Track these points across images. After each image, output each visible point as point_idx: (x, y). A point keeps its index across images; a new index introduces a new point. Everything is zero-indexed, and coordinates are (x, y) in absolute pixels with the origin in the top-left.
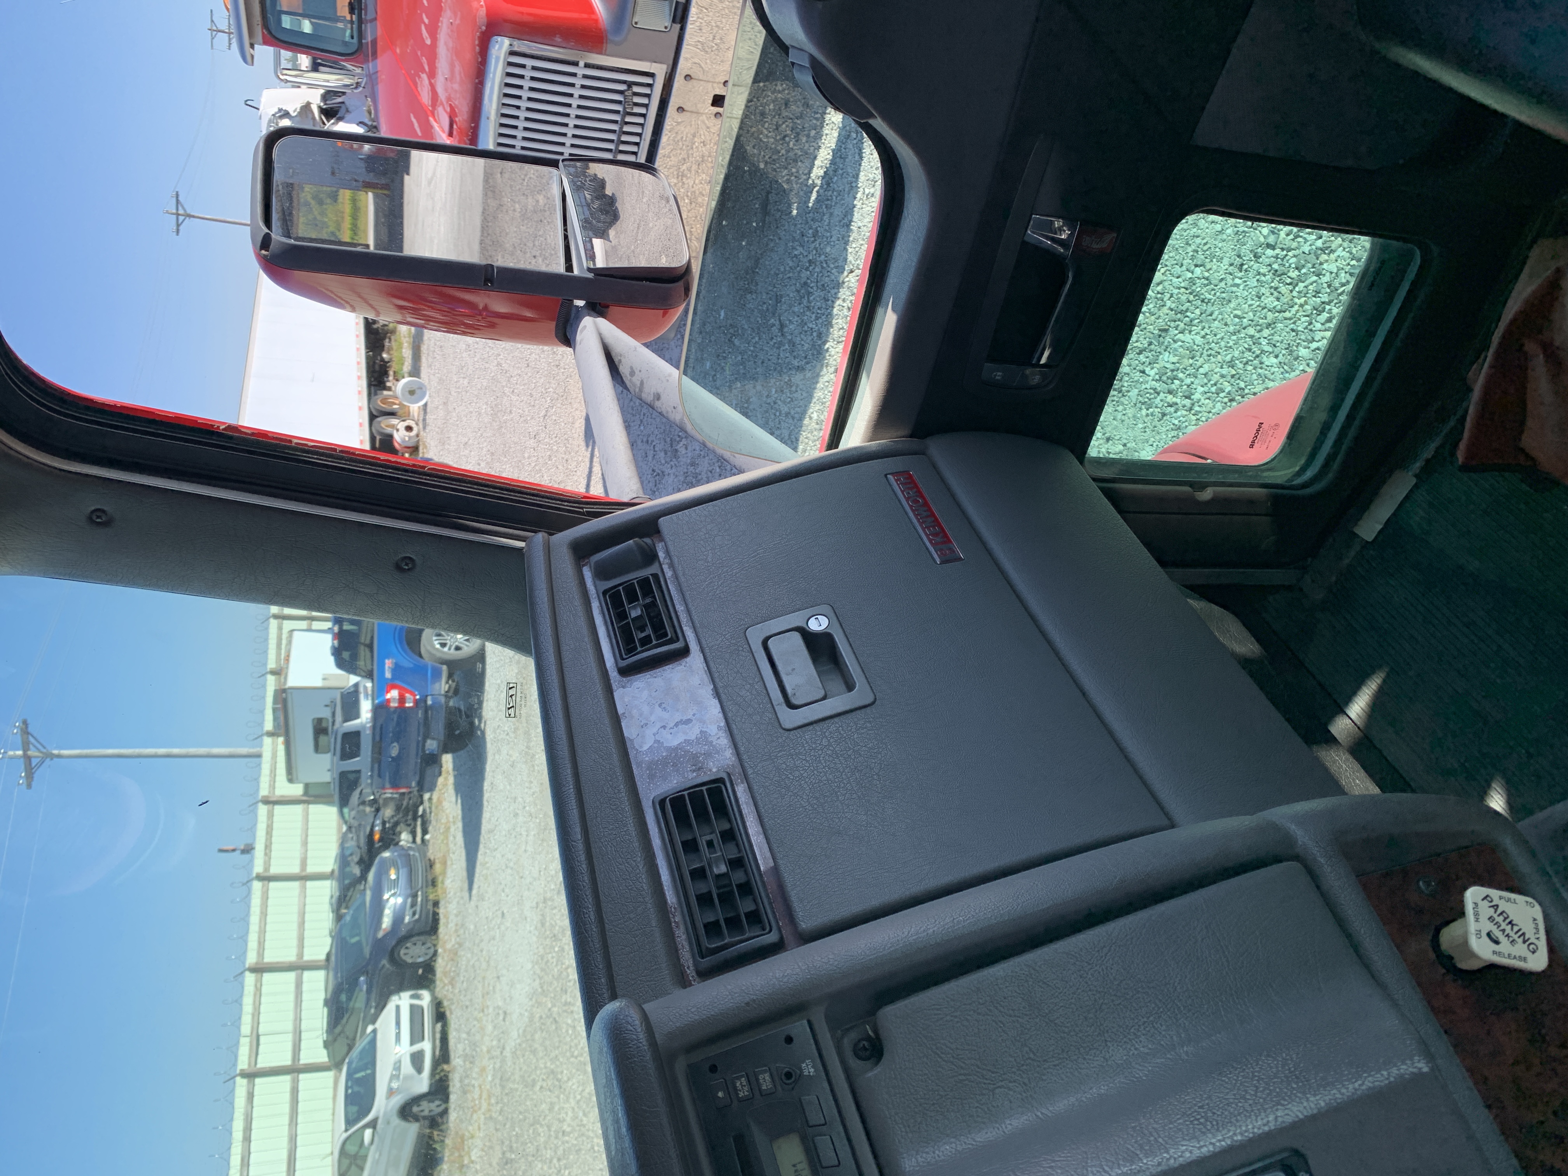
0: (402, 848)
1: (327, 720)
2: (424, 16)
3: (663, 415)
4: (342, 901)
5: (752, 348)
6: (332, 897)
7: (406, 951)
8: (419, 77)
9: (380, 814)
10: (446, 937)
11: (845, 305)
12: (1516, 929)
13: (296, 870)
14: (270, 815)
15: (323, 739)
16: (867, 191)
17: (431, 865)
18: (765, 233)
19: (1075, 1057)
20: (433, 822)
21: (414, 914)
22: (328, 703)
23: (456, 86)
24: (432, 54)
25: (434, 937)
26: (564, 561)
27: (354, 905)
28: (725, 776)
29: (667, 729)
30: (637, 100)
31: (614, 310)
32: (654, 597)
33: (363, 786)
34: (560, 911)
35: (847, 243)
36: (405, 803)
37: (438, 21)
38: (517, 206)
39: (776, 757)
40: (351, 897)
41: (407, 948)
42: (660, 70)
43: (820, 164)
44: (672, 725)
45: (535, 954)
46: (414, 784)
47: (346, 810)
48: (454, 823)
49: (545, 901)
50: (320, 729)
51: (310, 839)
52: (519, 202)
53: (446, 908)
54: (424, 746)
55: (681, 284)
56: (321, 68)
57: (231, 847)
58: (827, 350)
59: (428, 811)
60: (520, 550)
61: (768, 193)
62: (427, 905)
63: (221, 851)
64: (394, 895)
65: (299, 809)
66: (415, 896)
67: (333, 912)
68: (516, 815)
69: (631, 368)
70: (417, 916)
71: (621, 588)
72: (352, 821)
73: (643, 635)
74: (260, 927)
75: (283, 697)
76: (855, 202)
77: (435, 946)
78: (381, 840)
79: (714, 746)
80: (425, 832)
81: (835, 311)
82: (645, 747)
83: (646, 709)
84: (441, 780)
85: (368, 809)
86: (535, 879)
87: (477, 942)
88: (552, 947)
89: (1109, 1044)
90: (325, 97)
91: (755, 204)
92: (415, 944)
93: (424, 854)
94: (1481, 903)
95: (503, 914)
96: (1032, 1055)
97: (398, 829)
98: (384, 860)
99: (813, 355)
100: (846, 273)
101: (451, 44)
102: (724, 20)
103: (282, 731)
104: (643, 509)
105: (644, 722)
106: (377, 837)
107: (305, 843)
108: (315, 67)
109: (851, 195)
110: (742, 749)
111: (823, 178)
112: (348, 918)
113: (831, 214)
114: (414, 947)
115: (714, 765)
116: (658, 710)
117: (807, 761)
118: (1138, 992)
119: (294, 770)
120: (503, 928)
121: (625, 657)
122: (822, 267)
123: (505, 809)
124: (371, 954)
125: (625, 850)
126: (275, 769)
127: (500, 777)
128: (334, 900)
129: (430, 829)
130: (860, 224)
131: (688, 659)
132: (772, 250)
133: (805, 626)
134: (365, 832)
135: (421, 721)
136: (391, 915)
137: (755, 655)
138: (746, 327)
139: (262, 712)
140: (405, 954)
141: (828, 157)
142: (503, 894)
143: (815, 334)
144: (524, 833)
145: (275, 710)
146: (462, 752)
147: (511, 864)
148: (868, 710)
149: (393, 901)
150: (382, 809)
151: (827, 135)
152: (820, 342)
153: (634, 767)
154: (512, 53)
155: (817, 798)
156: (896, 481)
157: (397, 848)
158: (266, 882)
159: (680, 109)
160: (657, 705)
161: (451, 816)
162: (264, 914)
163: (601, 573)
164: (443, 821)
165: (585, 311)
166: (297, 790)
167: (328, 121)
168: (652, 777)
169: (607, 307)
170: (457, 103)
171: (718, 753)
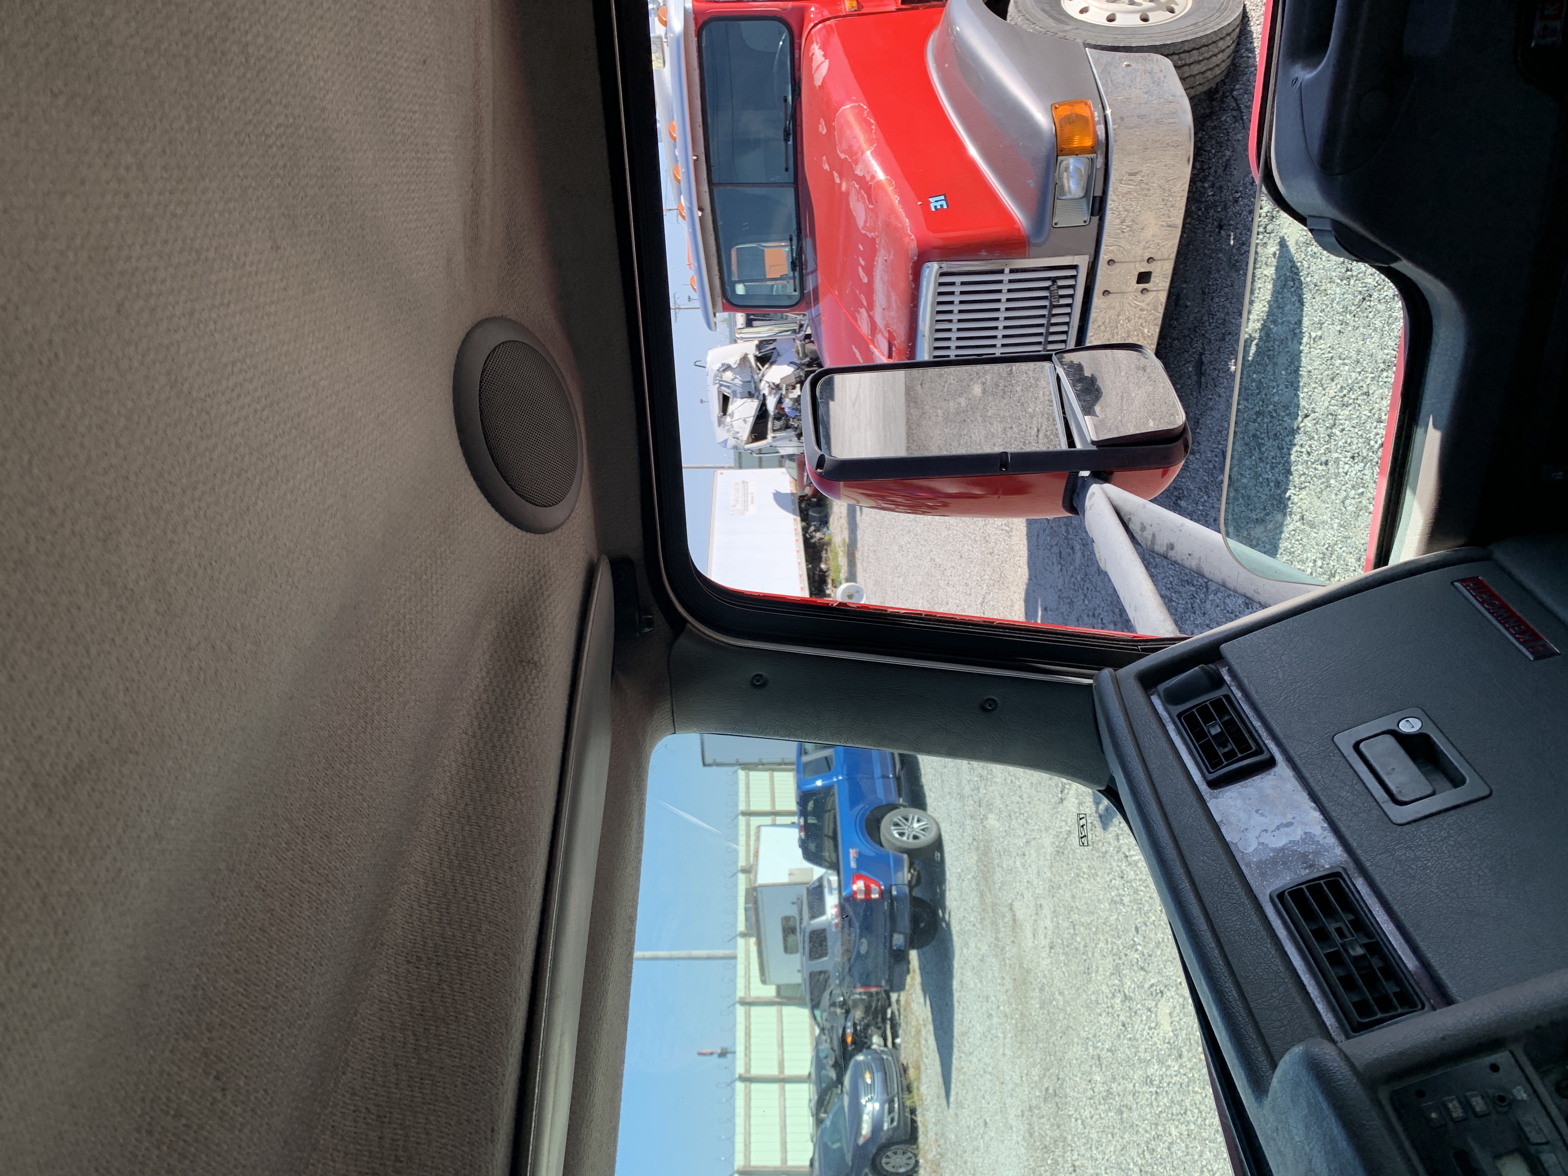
0: (875, 1051)
1: (794, 918)
2: (860, 259)
3: (1178, 564)
4: (821, 1104)
5: (1201, 508)
6: (810, 1100)
7: (888, 1160)
8: (859, 312)
9: (851, 1016)
10: (927, 1147)
11: (1303, 450)
13: (774, 1072)
14: (748, 1016)
15: (791, 938)
16: (1313, 335)
17: (905, 1070)
18: (1203, 394)
20: (903, 1025)
21: (892, 1121)
22: (795, 900)
23: (893, 314)
24: (869, 290)
25: (914, 1147)
26: (1134, 691)
27: (833, 1109)
28: (1341, 870)
29: (1269, 832)
30: (1062, 292)
31: (1117, 475)
32: (1230, 714)
33: (832, 987)
34: (1049, 1120)
35: (1297, 389)
36: (874, 1004)
37: (873, 261)
38: (939, 411)
39: (1394, 849)
40: (829, 1102)
41: (888, 1157)
42: (1083, 262)
43: (1256, 317)
44: (1274, 828)
45: (1025, 1167)
46: (883, 983)
47: (817, 1013)
48: (925, 1025)
49: (1031, 1109)
50: (789, 930)
51: (785, 1041)
52: (941, 408)
53: (923, 1115)
54: (891, 941)
55: (1180, 443)
56: (755, 323)
57: (708, 1050)
58: (1289, 498)
59: (897, 1013)
60: (1090, 685)
61: (1201, 354)
62: (904, 1112)
63: (700, 1054)
64: (870, 1100)
65: (773, 1010)
66: (891, 1102)
67: (813, 1116)
68: (990, 1016)
69: (1142, 524)
70: (895, 1124)
71: (1194, 710)
72: (825, 1023)
73: (1226, 750)
74: (745, 1128)
75: (754, 895)
76: (1301, 348)
77: (916, 1155)
78: (853, 1042)
79: (1322, 845)
80: (895, 1036)
81: (1293, 458)
82: (1251, 849)
83: (1242, 815)
84: (909, 979)
85: (839, 1011)
86: (1017, 1085)
87: (959, 1152)
88: (1044, 1160)
90: (759, 347)
91: (1187, 368)
92: (895, 1153)
93: (897, 1059)
95: (986, 1123)
97: (870, 1032)
98: (858, 1064)
99: (1272, 505)
100: (1300, 419)
101: (886, 278)
102: (1134, 203)
103: (754, 931)
104: (1194, 641)
105: (1243, 827)
106: (849, 1039)
107: (781, 1045)
108: (749, 323)
109: (1295, 341)
110: (1355, 844)
111: (1261, 330)
112: (828, 1123)
113: (1275, 364)
114: (895, 1157)
115: (1326, 861)
116: (1257, 816)
119: (766, 972)
120: (987, 1138)
121: (1211, 770)
122: (1272, 417)
123: (977, 1010)
124: (852, 1160)
125: (1253, 938)
126: (749, 970)
127: (969, 974)
128: (813, 1104)
129: (900, 1032)
130: (1310, 368)
131: (1275, 769)
132: (1212, 409)
133: (1397, 729)
134: (838, 1036)
135: (888, 914)
136: (870, 1121)
137: (1348, 758)
138: (1192, 487)
139: (735, 913)
140: (887, 1163)
141: (1264, 309)
142: (983, 1102)
143: (1272, 484)
144: (1001, 1035)
145: (746, 910)
146: (928, 947)
147: (990, 1069)
148: (1486, 801)
149: (871, 1107)
150: (852, 1011)
151: (1260, 288)
152: (1279, 492)
153: (1243, 868)
154: (943, 274)
156: (1465, 587)
157: (869, 1051)
158: (748, 1084)
159: (1106, 293)
160: (1253, 811)
161: (921, 1019)
162: (748, 1116)
163: (1171, 698)
164: (913, 1024)
165: (1091, 480)
166: (770, 991)
167: (763, 366)
168: (1263, 875)
169: (1111, 473)
170: (894, 328)
171: (1327, 851)
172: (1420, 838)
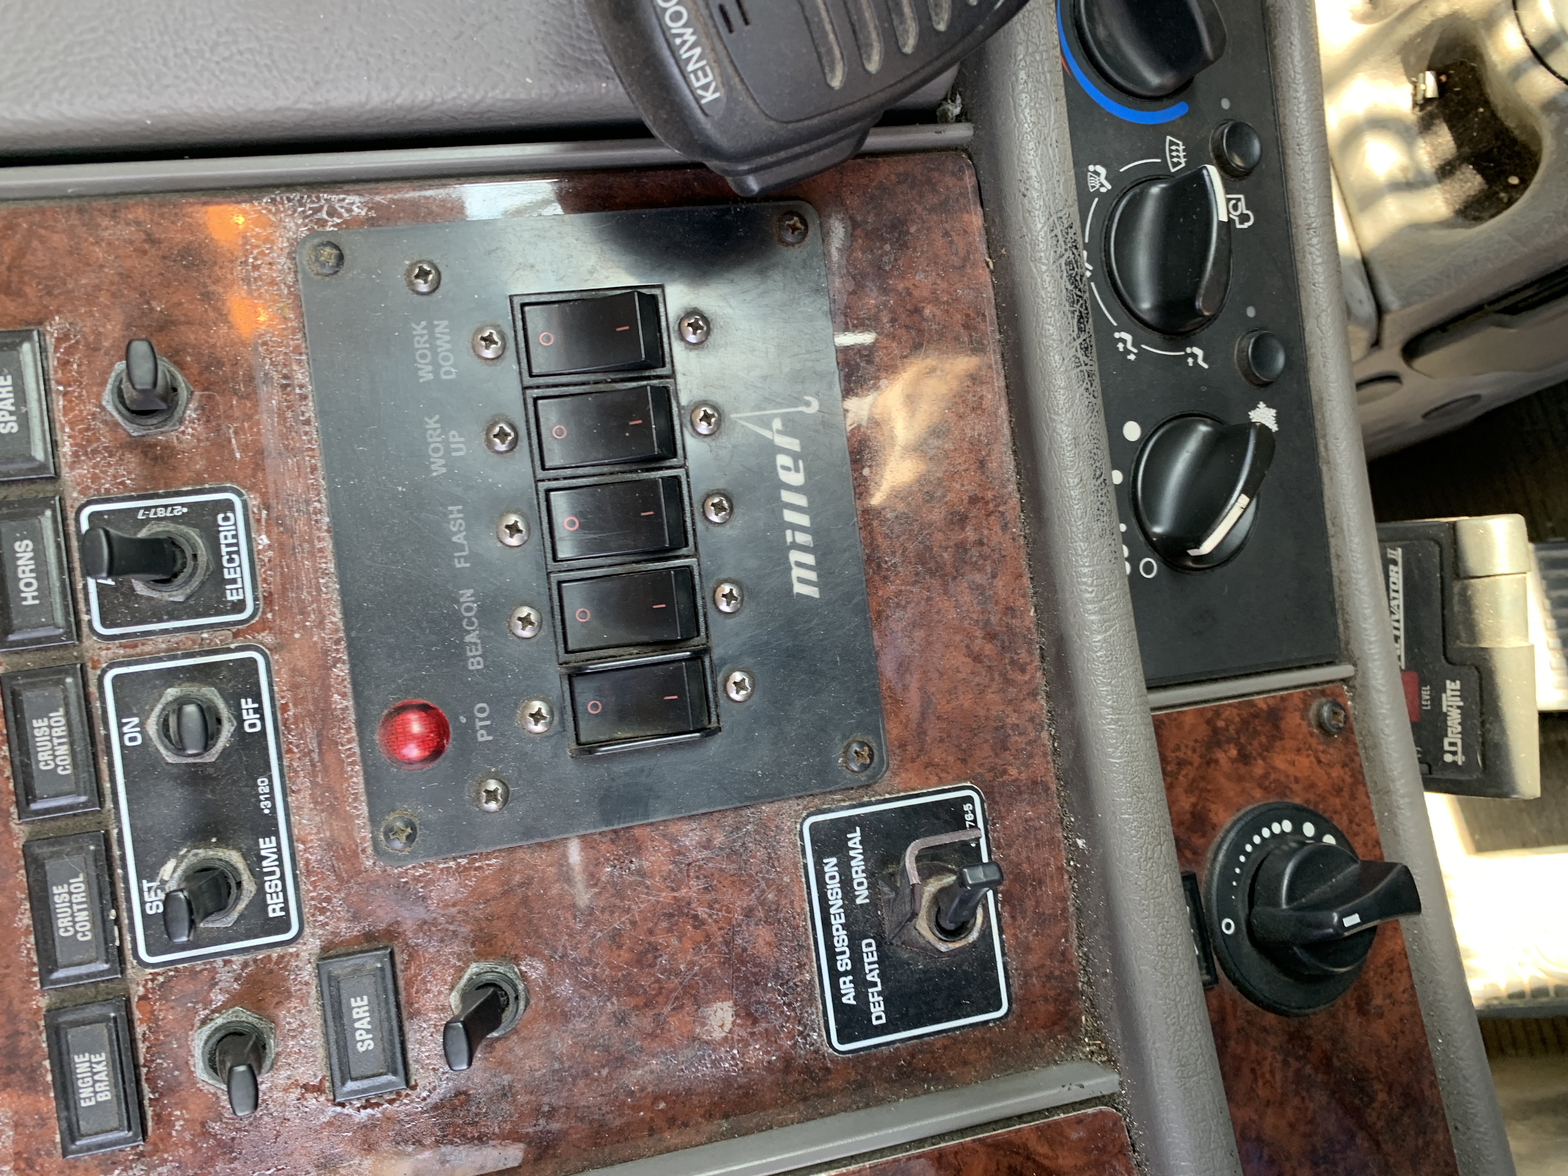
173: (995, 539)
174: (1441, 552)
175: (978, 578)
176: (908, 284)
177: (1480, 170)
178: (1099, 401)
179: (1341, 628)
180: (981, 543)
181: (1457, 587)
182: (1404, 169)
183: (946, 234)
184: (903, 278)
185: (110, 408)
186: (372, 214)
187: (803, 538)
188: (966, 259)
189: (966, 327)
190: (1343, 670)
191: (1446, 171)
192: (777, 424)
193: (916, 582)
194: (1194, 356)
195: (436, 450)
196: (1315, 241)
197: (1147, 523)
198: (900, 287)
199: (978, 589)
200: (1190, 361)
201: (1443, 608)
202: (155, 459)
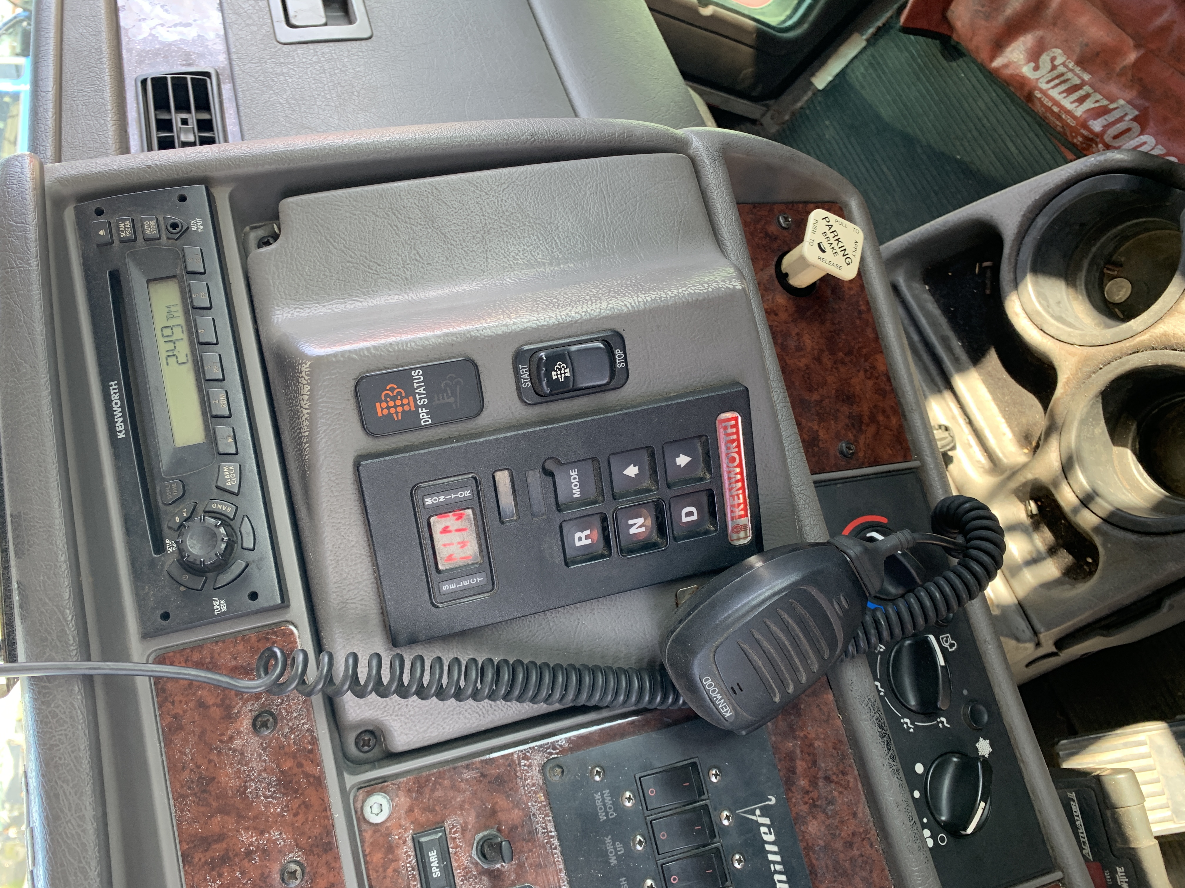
12: (840, 245)
19: (457, 266)
28: (212, 72)
29: (165, 27)
39: (265, 62)
44: (171, 24)
79: (209, 49)
82: (139, 38)
83: (146, 6)
89: (489, 260)
94: (820, 220)
96: (418, 258)
105: (142, 17)
110: (234, 50)
116: (160, 11)
117: (295, 71)
118: (525, 225)
125: (96, 110)
148: (363, 42)
155: (296, 100)
171: (211, 55)
172: (293, 58)
173: (868, 852)
174: (1095, 794)
175: (864, 874)
176: (805, 733)
177: (1070, 552)
178: (904, 782)
179: (1051, 851)
180: (862, 855)
181: (1109, 813)
182: (1030, 553)
183: (818, 706)
184: (802, 731)
185: (476, 857)
186: (571, 745)
187: (779, 867)
188: (829, 716)
189: (835, 748)
190: (1058, 875)
191: (1052, 551)
192: (758, 812)
193: (835, 881)
194: (942, 722)
195: (611, 853)
196: (990, 647)
197: (937, 816)
198: (802, 734)
199: (863, 879)
200: (940, 725)
201: (1105, 827)
202: (495, 877)
